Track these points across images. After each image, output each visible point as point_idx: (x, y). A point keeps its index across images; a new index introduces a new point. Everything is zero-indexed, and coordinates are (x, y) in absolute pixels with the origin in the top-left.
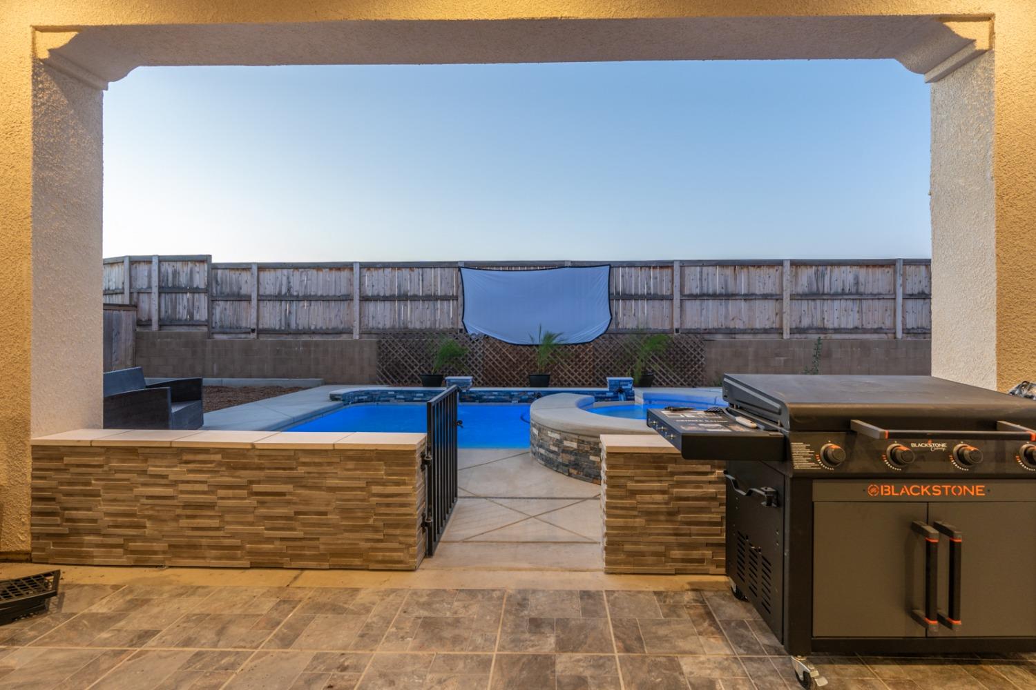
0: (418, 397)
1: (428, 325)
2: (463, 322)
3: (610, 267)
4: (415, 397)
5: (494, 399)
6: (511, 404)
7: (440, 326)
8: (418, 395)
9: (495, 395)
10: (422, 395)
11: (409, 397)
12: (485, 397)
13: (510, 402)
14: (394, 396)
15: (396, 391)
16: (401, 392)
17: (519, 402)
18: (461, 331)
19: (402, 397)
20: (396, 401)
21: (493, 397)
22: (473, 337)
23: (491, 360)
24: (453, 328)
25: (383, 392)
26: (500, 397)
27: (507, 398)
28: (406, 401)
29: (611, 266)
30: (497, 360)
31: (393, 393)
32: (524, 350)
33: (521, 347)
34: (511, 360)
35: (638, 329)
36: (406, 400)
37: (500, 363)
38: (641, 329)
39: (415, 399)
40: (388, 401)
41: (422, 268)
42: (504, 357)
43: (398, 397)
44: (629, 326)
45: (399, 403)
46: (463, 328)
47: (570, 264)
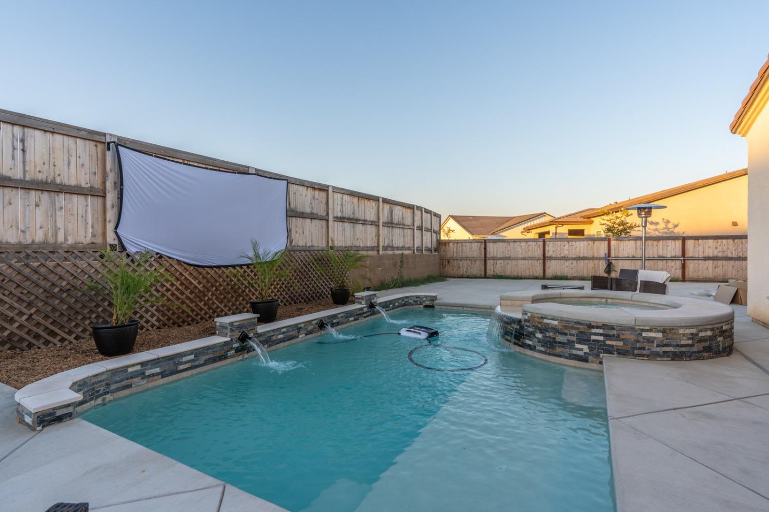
0: (186, 362)
1: (39, 237)
2: (116, 233)
3: (288, 183)
4: (181, 363)
5: (284, 338)
6: (298, 340)
7: (66, 239)
8: (185, 359)
9: (283, 333)
10: (192, 357)
11: (168, 366)
12: (274, 338)
13: (298, 337)
14: (142, 375)
15: (143, 364)
16: (156, 362)
17: (306, 335)
18: (113, 247)
19: (158, 370)
20: (145, 381)
21: (281, 336)
22: (137, 257)
23: (168, 290)
24: (93, 243)
25: (114, 372)
26: (289, 334)
27: (294, 333)
28: (163, 377)
29: (289, 181)
30: (177, 289)
31: (138, 368)
32: (212, 272)
33: (209, 270)
34: (196, 287)
35: (306, 246)
36: (163, 375)
37: (182, 293)
38: (309, 247)
39: (181, 367)
40: (129, 386)
41: (24, 126)
42: (187, 285)
43: (148, 373)
44: (301, 243)
45: (151, 385)
46: (116, 242)
47: (254, 172)
